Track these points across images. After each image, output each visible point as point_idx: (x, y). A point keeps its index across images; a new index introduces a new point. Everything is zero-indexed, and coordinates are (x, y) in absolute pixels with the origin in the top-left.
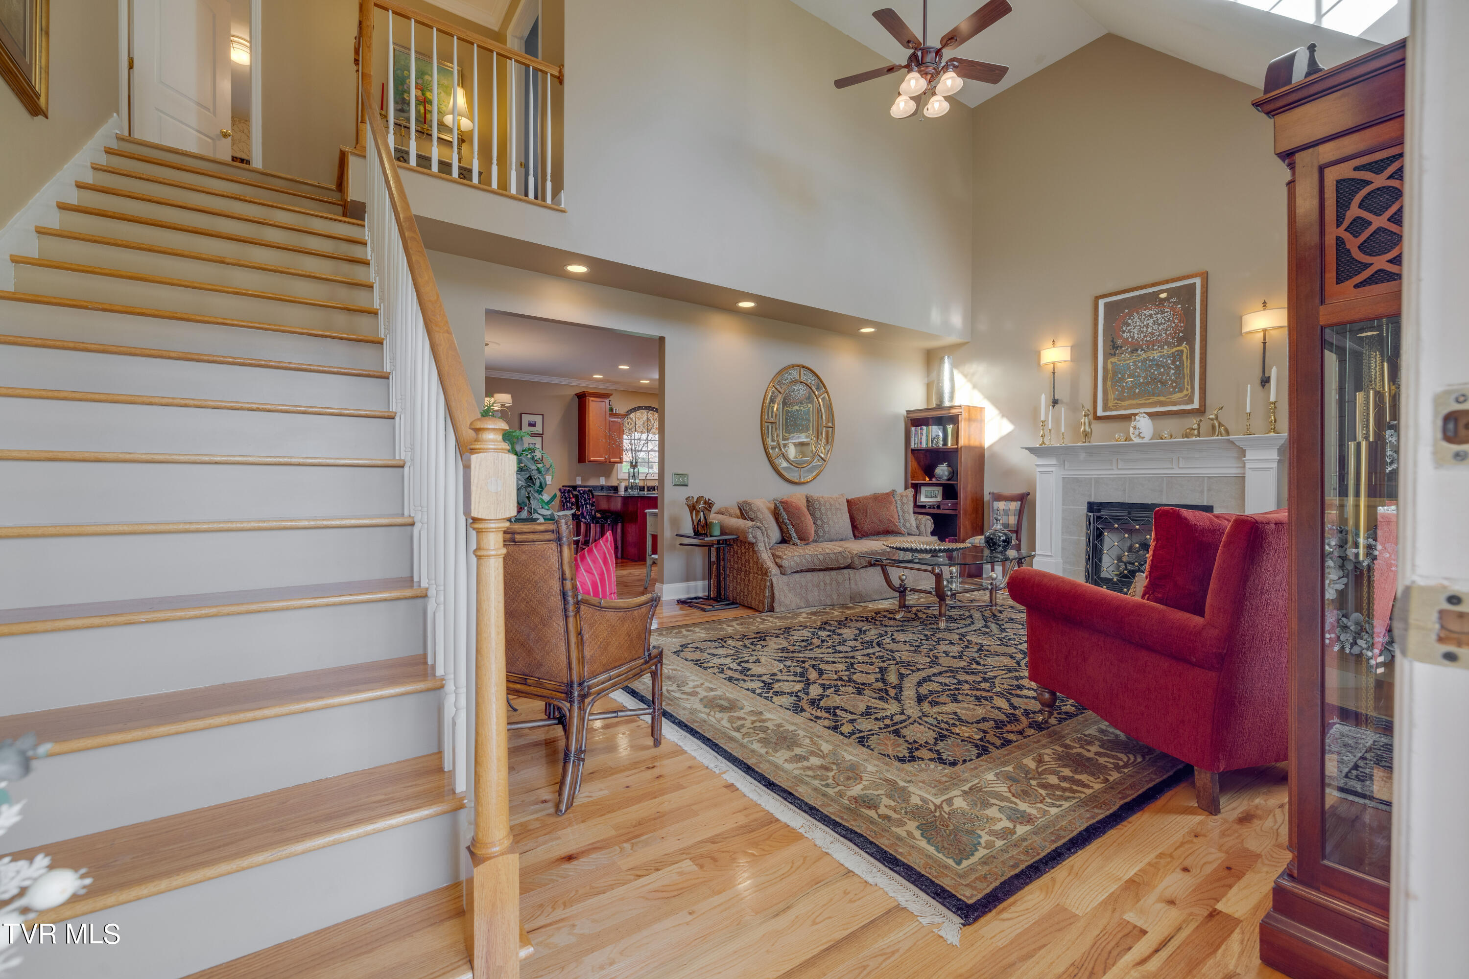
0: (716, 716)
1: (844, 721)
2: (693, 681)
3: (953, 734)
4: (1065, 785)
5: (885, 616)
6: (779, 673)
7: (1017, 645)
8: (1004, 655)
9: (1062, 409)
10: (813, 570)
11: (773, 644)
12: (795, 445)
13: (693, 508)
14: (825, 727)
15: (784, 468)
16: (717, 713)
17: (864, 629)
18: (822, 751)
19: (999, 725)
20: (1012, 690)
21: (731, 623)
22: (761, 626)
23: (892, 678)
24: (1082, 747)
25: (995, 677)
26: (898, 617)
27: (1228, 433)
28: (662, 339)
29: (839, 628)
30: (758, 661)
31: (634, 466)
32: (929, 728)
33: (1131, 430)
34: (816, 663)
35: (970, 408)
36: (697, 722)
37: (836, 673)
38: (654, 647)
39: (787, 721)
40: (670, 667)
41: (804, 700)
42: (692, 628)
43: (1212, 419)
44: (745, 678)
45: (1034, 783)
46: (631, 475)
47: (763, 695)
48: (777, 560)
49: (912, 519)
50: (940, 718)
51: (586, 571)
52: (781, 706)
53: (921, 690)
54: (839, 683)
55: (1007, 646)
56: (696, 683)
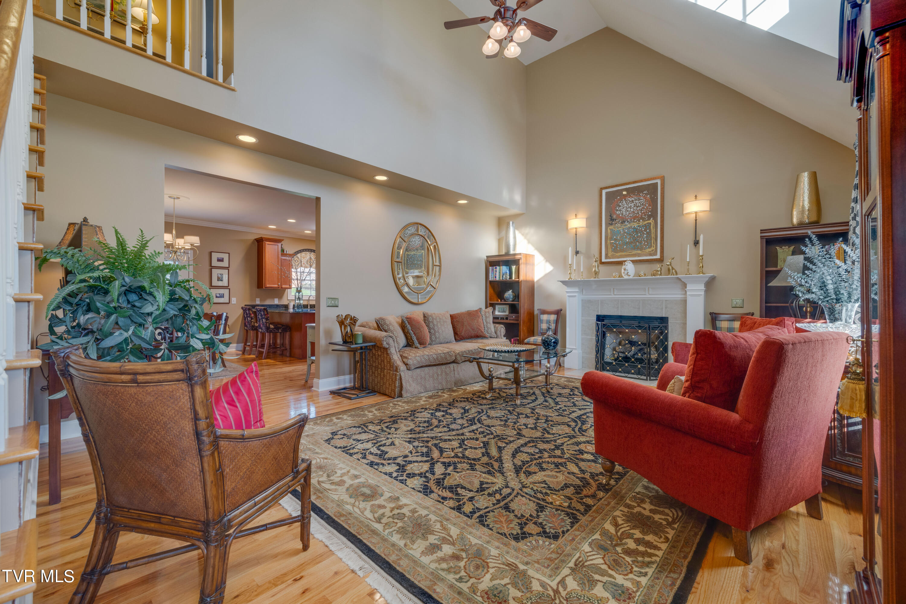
0: (360, 506)
1: (465, 500)
2: (341, 469)
3: (548, 503)
4: (641, 548)
5: (479, 397)
6: (410, 455)
7: (569, 415)
8: (563, 424)
9: (581, 257)
10: (430, 366)
11: (404, 426)
12: (413, 277)
13: (341, 323)
14: (451, 508)
15: (406, 293)
16: (361, 502)
17: (467, 408)
18: (451, 537)
19: (578, 490)
20: (577, 455)
21: (371, 409)
22: (394, 411)
23: (494, 452)
24: (639, 506)
25: (563, 444)
26: (488, 396)
27: (677, 274)
28: (318, 199)
29: (450, 409)
30: (393, 444)
31: (299, 291)
32: (530, 500)
33: (623, 270)
34: (437, 442)
35: (526, 256)
36: (344, 515)
37: (453, 450)
38: (303, 460)
39: (420, 505)
40: (322, 456)
41: (432, 481)
42: (341, 416)
43: (668, 265)
44: (384, 462)
45: (619, 549)
46: (297, 297)
47: (399, 478)
48: (404, 360)
49: (492, 326)
50: (535, 488)
51: (228, 403)
52: (413, 489)
53: (516, 461)
54: (456, 460)
55: (563, 416)
56: (343, 471)
